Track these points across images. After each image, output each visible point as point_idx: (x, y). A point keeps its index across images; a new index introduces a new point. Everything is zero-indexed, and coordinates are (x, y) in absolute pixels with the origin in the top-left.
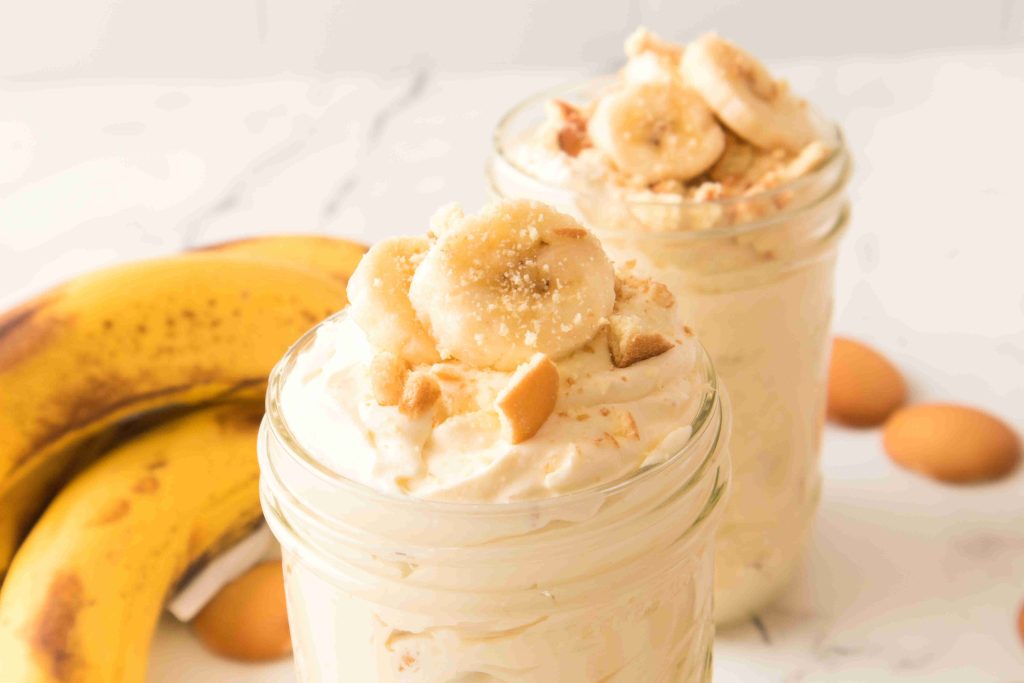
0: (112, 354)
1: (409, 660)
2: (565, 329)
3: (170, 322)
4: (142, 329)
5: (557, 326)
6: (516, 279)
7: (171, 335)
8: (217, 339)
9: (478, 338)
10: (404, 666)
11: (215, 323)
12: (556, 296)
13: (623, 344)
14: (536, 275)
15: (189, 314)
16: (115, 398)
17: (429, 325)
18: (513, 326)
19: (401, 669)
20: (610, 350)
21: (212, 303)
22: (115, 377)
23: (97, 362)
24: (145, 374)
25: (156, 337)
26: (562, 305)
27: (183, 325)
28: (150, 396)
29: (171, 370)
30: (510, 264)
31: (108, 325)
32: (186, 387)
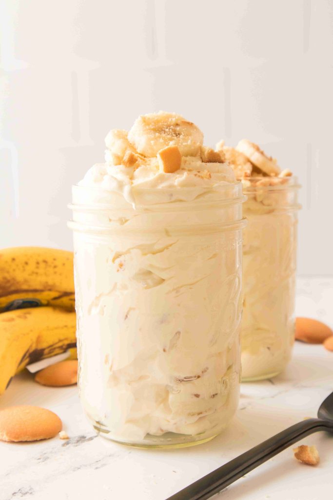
0: (14, 270)
1: (121, 265)
2: (184, 144)
3: (38, 263)
4: (26, 263)
5: (182, 144)
6: (167, 130)
7: (37, 268)
8: (55, 273)
9: (152, 142)
10: (119, 269)
11: (55, 267)
12: (181, 136)
13: (206, 153)
14: (175, 131)
15: (45, 262)
16: (13, 288)
17: (134, 144)
18: (165, 140)
19: (118, 271)
20: (201, 158)
21: (55, 259)
22: (14, 279)
23: (8, 272)
24: (26, 281)
25: (32, 267)
26: (183, 139)
27: (42, 265)
28: (27, 291)
29: (36, 282)
30: (165, 127)
31: (14, 259)
32: (42, 291)
